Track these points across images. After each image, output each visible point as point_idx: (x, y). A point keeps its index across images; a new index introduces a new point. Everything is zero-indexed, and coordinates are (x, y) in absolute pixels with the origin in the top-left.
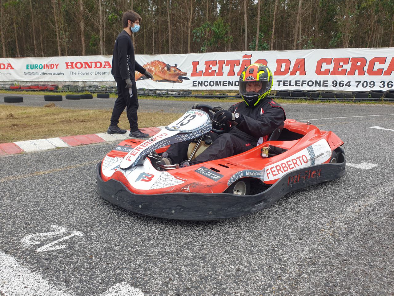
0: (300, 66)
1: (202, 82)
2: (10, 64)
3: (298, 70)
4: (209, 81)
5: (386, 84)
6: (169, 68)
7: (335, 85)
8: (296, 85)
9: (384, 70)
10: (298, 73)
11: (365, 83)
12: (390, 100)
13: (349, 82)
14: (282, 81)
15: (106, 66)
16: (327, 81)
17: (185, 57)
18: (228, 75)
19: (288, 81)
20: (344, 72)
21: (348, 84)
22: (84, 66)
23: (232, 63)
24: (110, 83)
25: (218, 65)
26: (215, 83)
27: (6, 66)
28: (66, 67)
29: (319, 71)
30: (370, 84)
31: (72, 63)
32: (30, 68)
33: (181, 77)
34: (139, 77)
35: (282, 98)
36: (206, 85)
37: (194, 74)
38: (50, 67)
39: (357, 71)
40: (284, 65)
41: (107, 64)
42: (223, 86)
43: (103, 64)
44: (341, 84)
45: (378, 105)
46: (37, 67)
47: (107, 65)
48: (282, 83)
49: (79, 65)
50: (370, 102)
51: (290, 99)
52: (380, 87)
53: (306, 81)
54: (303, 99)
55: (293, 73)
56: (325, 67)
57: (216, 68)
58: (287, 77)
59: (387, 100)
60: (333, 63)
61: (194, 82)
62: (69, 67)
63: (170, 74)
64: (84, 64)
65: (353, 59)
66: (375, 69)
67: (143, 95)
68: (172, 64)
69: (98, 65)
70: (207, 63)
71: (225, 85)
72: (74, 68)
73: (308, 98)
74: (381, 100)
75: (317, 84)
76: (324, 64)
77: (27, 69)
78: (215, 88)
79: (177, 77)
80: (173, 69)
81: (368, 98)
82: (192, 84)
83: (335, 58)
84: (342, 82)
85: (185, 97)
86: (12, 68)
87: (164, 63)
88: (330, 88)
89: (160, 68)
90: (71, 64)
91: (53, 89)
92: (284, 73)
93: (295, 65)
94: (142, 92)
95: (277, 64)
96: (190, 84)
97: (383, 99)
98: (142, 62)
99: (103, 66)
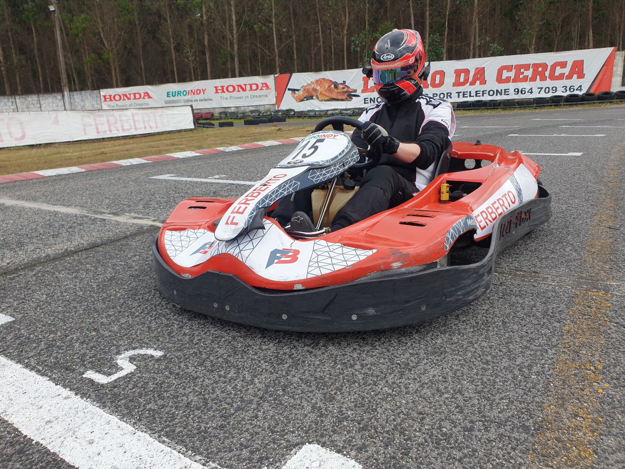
0: (480, 75)
1: (374, 98)
2: (147, 93)
3: (478, 79)
5: (568, 89)
6: (336, 85)
7: (516, 93)
8: (476, 96)
9: (566, 75)
10: (478, 82)
11: (547, 89)
12: (569, 105)
13: (531, 89)
14: (461, 92)
15: (263, 88)
16: (509, 89)
17: (355, 72)
19: (467, 92)
20: (525, 79)
21: (530, 91)
22: (237, 90)
24: (268, 106)
27: (143, 95)
28: (215, 91)
29: (500, 80)
30: (552, 90)
31: (223, 87)
32: (171, 95)
33: (350, 95)
34: (303, 98)
35: (464, 110)
37: (365, 90)
38: (196, 93)
39: (538, 77)
41: (264, 85)
44: (522, 91)
45: (558, 109)
46: (180, 94)
48: (461, 95)
49: (231, 89)
50: (549, 107)
51: (472, 109)
52: (563, 92)
53: (486, 91)
54: (485, 109)
55: (473, 83)
56: (505, 74)
58: (467, 88)
59: (567, 105)
60: (514, 71)
61: (365, 99)
62: (218, 91)
63: (338, 93)
64: (236, 87)
65: (534, 65)
66: (557, 74)
67: (314, 117)
68: (340, 81)
69: (254, 87)
72: (225, 92)
73: (490, 108)
74: (561, 105)
75: (498, 93)
76: (505, 72)
77: (168, 96)
79: (346, 95)
80: (342, 86)
81: (549, 104)
82: (363, 102)
83: (516, 66)
84: (523, 90)
86: (150, 97)
87: (331, 81)
88: (512, 96)
89: (327, 87)
90: (221, 88)
91: (210, 117)
92: (463, 84)
93: (474, 75)
94: (312, 114)
95: (455, 74)
96: (361, 101)
97: (562, 103)
98: (306, 81)
99: (260, 88)
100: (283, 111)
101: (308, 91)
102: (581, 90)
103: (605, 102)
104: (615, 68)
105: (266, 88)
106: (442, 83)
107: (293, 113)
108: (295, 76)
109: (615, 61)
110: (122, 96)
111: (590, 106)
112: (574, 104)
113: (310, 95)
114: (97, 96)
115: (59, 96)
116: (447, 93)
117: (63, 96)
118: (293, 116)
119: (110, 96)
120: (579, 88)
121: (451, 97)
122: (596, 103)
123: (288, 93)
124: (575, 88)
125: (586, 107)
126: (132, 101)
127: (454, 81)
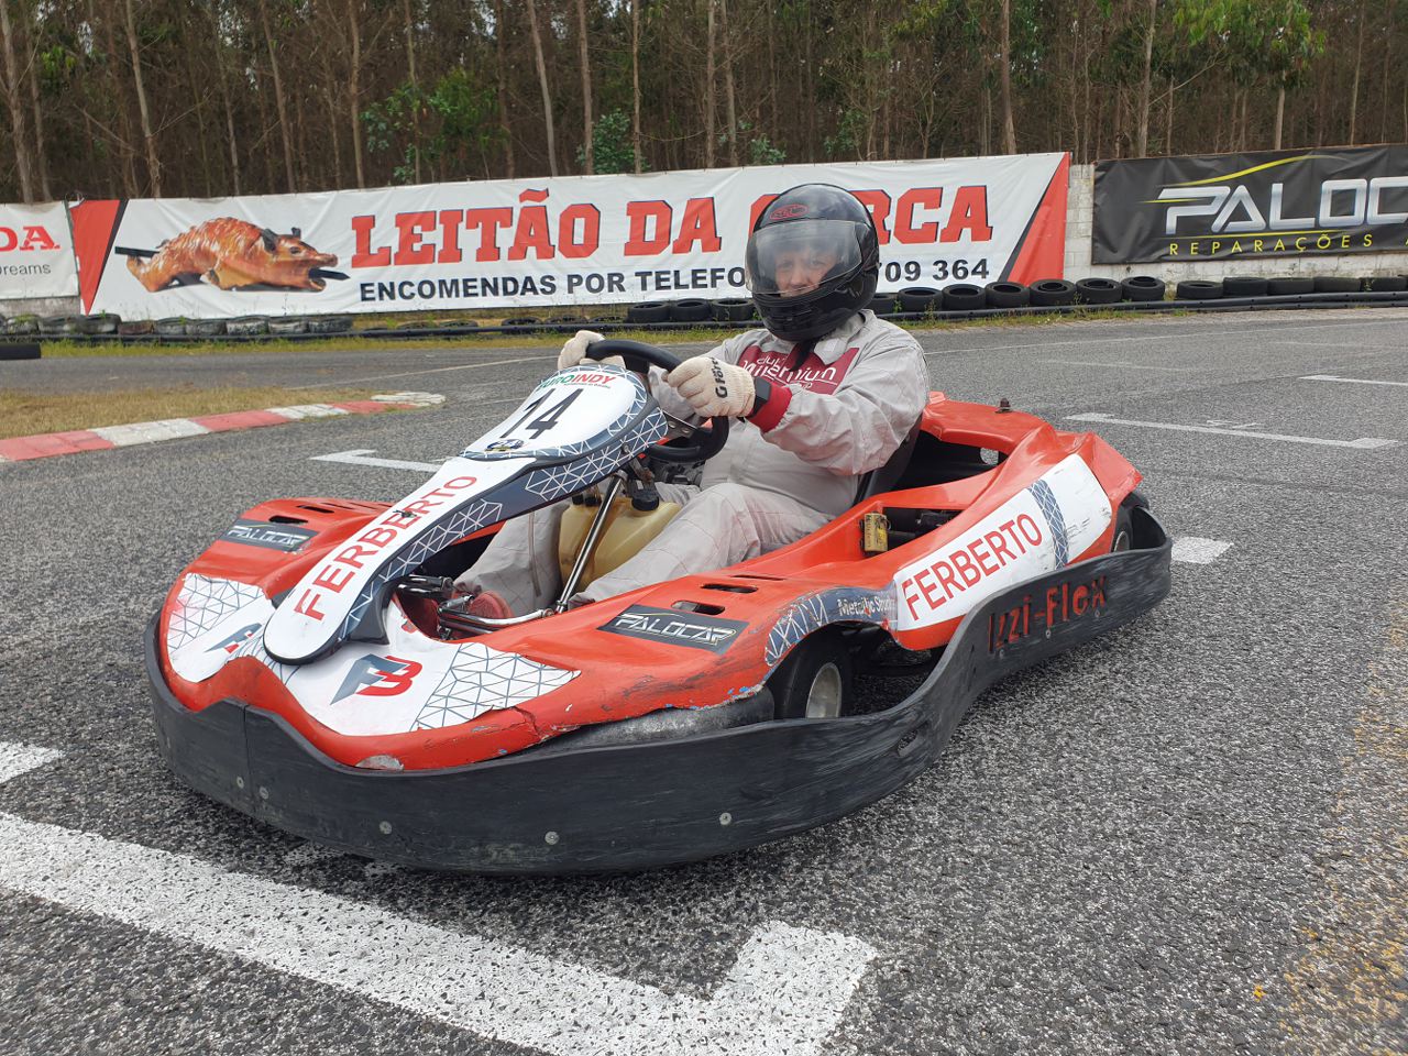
0: (702, 222)
1: (392, 284)
3: (696, 234)
4: (416, 281)
5: (949, 268)
6: (272, 241)
8: (695, 285)
9: (941, 228)
10: (697, 243)
11: (893, 268)
12: (952, 317)
14: (650, 273)
15: (31, 244)
17: (325, 201)
18: (478, 260)
19: (668, 273)
23: (488, 219)
24: (55, 303)
25: (440, 227)
26: (437, 285)
30: (908, 271)
33: (317, 273)
34: (167, 278)
35: (646, 329)
36: (406, 293)
37: (362, 258)
40: (651, 221)
41: (36, 235)
42: (467, 294)
43: (22, 237)
47: (36, 240)
48: (651, 280)
51: (669, 328)
52: (936, 277)
53: (723, 270)
54: (706, 327)
55: (683, 247)
57: (435, 237)
58: (666, 260)
59: (944, 317)
61: (363, 286)
63: (278, 264)
66: (917, 224)
67: (176, 340)
68: (282, 229)
70: (403, 220)
71: (470, 291)
73: (721, 324)
74: (928, 317)
78: (438, 303)
79: (304, 271)
80: (288, 245)
81: (895, 314)
82: (359, 295)
85: (327, 338)
87: (254, 227)
89: (242, 245)
92: (654, 248)
93: (686, 220)
94: (173, 330)
95: (629, 218)
96: (355, 291)
97: (932, 313)
98: (173, 226)
99: (21, 243)
101: (183, 257)
102: (984, 273)
103: (1050, 312)
104: (1070, 214)
105: (42, 243)
106: (592, 244)
107: (108, 327)
108: (135, 206)
109: (1070, 190)
111: (1010, 324)
112: (963, 316)
113: (190, 269)
116: (611, 276)
118: (107, 338)
120: (980, 269)
121: (622, 289)
122: (1025, 313)
123: (116, 263)
124: (970, 267)
125: (999, 326)
127: (627, 239)
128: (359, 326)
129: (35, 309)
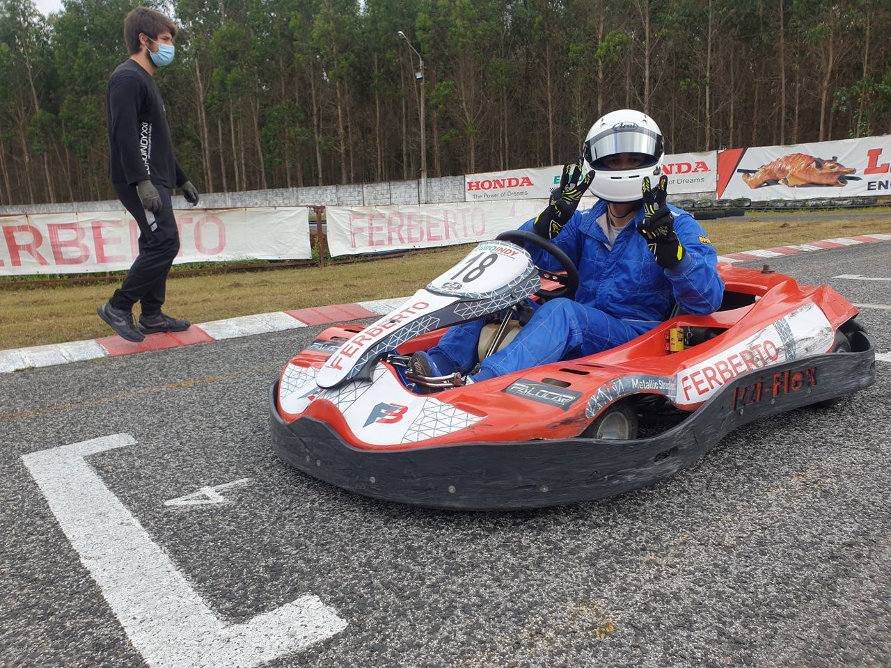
2: (527, 178)
6: (820, 164)
15: (698, 169)
17: (854, 143)
27: (521, 181)
33: (843, 178)
34: (761, 182)
37: (871, 169)
41: (700, 165)
43: (694, 166)
47: (700, 167)
61: (869, 183)
63: (822, 174)
67: (784, 209)
68: (826, 156)
69: (684, 168)
77: (554, 183)
79: (836, 177)
80: (829, 165)
82: (867, 187)
86: (530, 184)
87: (811, 157)
89: (803, 166)
94: (781, 205)
96: (863, 186)
98: (768, 158)
99: (693, 169)
100: (731, 201)
101: (771, 172)
105: (702, 169)
107: (748, 204)
108: (752, 151)
110: (493, 183)
113: (773, 178)
114: (460, 184)
115: (414, 184)
117: (419, 184)
118: (748, 208)
119: (478, 183)
123: (737, 176)
126: (506, 189)
128: (880, 201)
129: (692, 197)
